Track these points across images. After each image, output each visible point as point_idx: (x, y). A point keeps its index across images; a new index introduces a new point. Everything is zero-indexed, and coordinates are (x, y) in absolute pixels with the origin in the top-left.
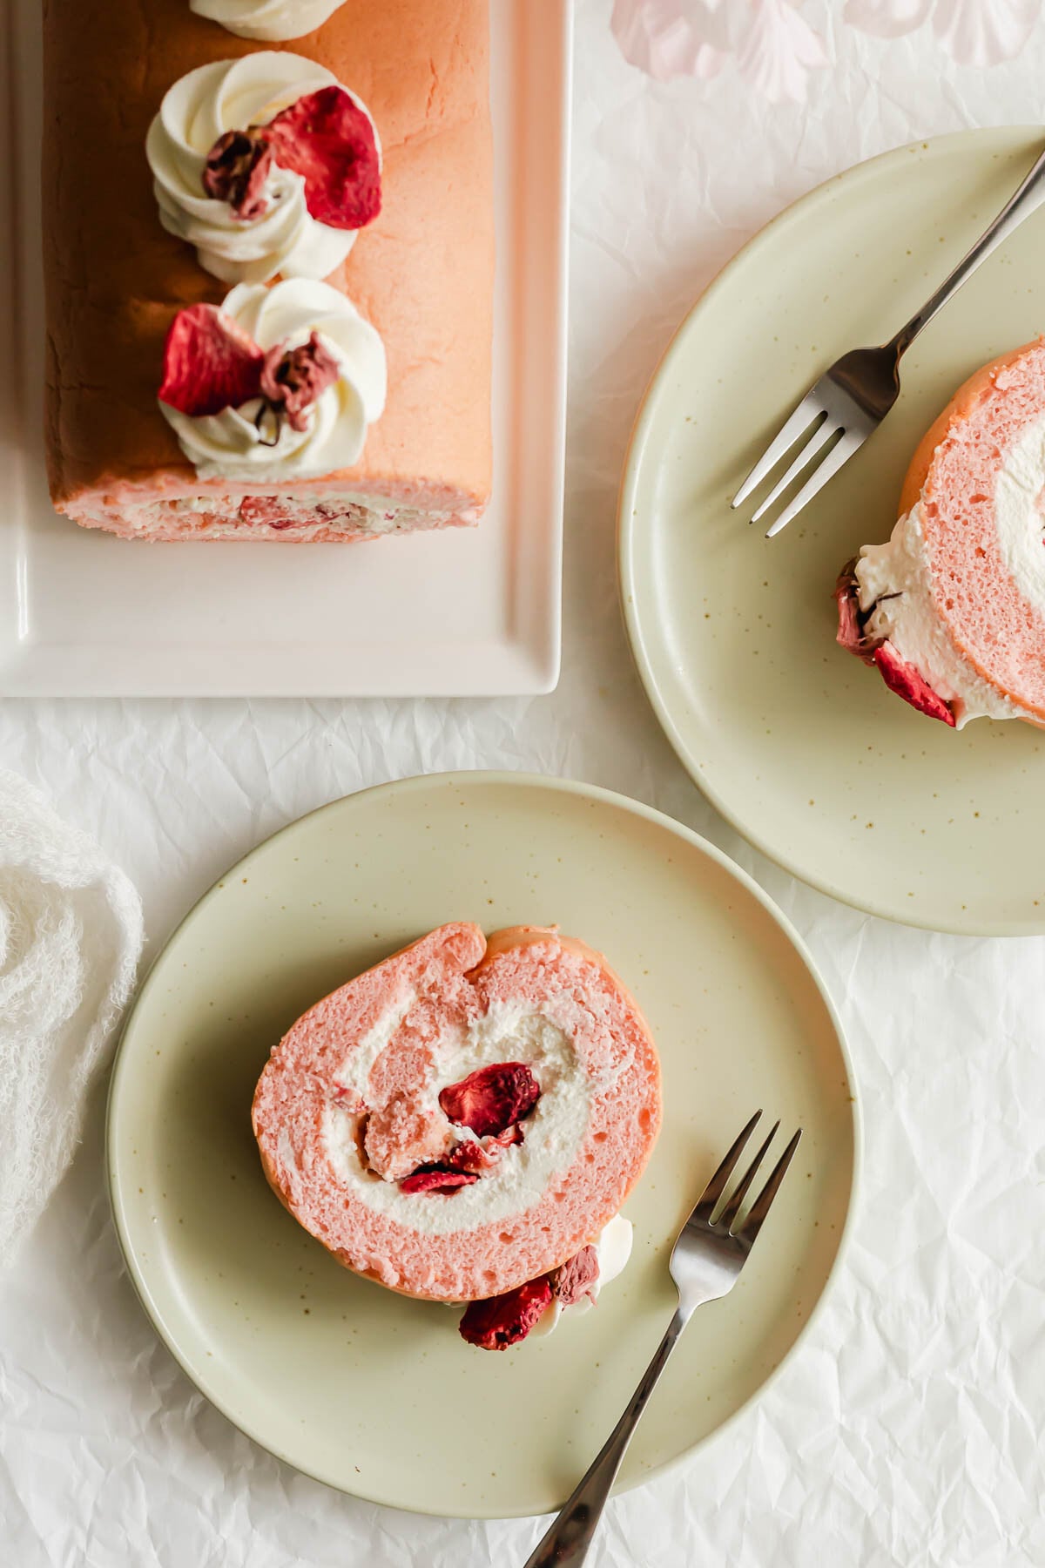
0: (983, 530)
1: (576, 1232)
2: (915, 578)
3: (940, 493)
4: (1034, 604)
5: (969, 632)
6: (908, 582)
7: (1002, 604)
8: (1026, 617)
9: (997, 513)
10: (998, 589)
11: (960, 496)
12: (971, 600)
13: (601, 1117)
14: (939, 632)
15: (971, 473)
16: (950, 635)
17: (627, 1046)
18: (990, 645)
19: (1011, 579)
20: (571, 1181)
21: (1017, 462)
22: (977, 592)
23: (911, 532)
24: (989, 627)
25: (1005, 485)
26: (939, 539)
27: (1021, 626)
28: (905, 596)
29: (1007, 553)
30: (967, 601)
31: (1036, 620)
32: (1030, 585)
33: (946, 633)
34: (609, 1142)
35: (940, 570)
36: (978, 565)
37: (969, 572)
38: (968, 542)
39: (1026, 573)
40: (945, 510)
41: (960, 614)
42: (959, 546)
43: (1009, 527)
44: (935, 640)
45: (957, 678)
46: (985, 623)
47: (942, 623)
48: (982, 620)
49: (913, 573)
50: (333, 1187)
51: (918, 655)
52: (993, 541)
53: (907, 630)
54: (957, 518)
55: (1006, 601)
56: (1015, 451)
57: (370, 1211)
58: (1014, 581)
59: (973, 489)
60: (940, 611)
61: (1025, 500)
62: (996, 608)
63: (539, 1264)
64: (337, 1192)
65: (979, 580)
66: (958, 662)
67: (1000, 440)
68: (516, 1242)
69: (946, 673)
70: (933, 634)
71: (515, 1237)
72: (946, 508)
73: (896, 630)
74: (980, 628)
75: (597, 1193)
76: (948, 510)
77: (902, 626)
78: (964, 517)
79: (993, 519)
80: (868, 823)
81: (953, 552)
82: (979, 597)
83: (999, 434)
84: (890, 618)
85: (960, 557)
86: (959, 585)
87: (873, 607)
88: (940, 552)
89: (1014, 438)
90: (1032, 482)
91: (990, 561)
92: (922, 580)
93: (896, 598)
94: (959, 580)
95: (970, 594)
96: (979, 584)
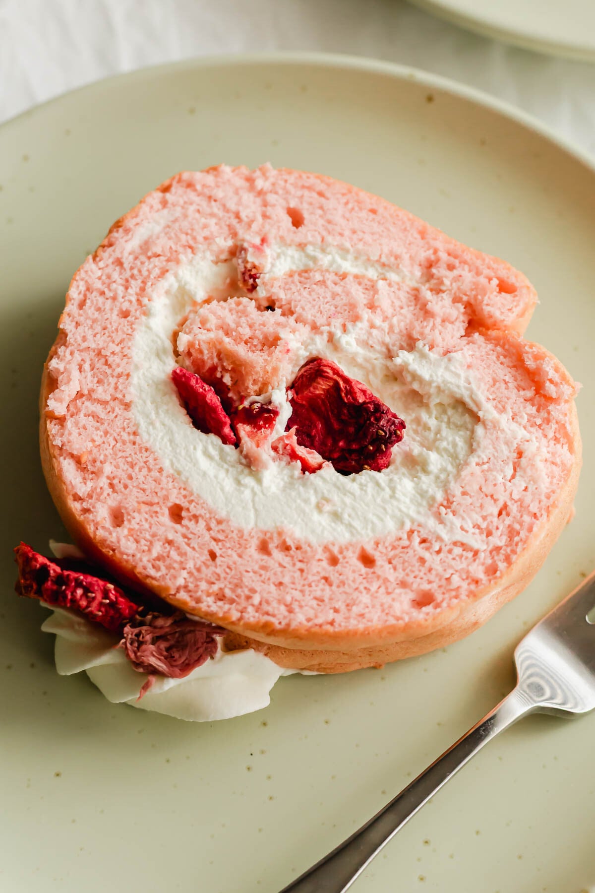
1: (228, 593)
13: (394, 548)
17: (499, 532)
20: (292, 552)
34: (367, 574)
50: (138, 290)
57: (130, 344)
63: (164, 571)
64: (134, 299)
68: (178, 527)
71: (183, 522)
75: (293, 591)
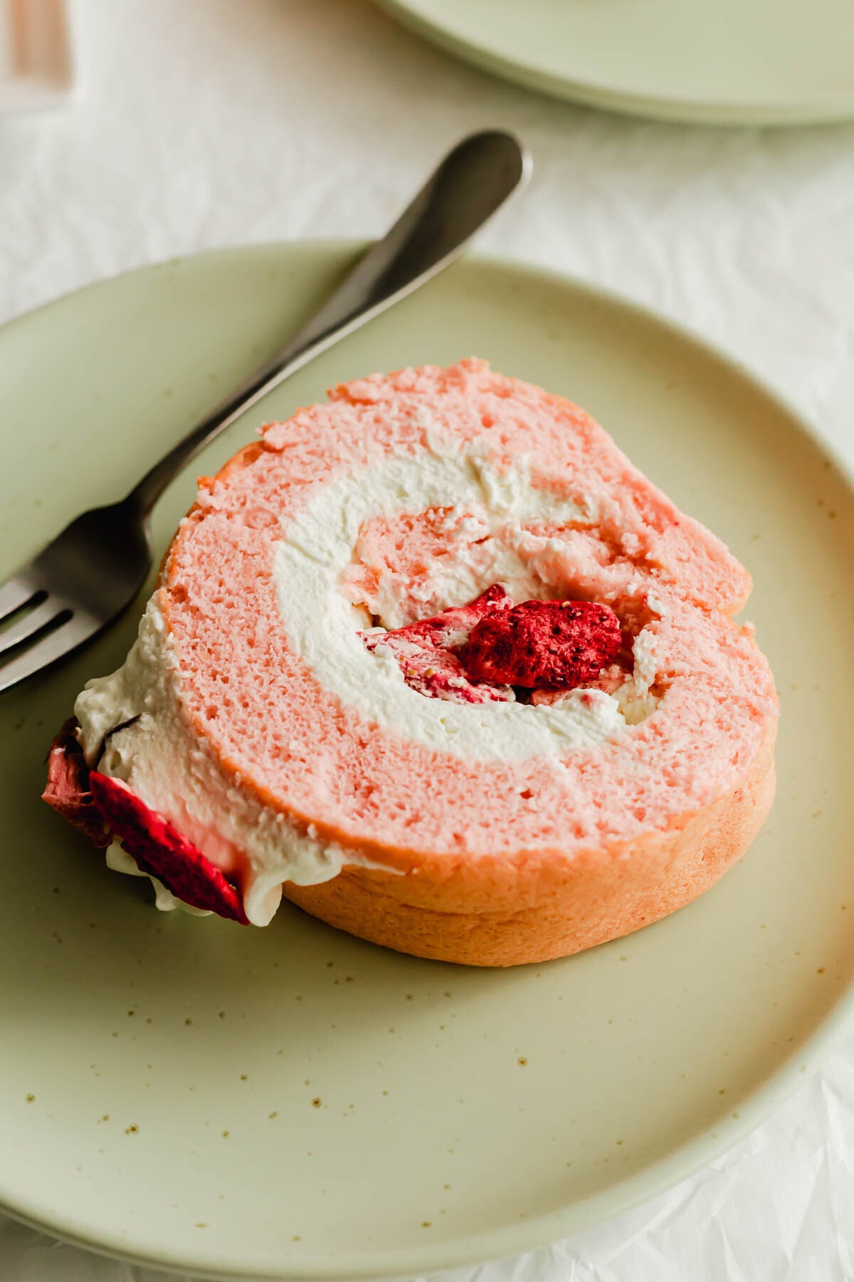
0: (258, 612)
2: (158, 692)
3: (189, 571)
4: (346, 701)
5: (245, 746)
6: (148, 700)
7: (295, 705)
8: (334, 720)
9: (277, 590)
10: (288, 686)
11: (220, 573)
12: (246, 705)
14: (198, 755)
15: (235, 546)
16: (213, 754)
18: (279, 762)
19: (307, 674)
21: (304, 529)
22: (253, 693)
23: (148, 627)
24: (277, 737)
25: (289, 557)
26: (190, 629)
27: (327, 733)
28: (146, 718)
29: (298, 639)
30: (239, 706)
31: (351, 723)
32: (337, 678)
33: (208, 754)
35: (195, 670)
36: (254, 657)
37: (240, 669)
38: (236, 630)
39: (331, 664)
40: (198, 593)
41: (230, 725)
42: (223, 635)
43: (299, 607)
44: (193, 770)
45: (233, 820)
46: (270, 731)
47: (201, 740)
48: (264, 729)
49: (154, 685)
51: (170, 797)
52: (275, 623)
53: (151, 766)
54: (218, 601)
55: (302, 701)
56: (300, 517)
58: (311, 673)
59: (240, 563)
60: (197, 723)
61: (321, 576)
62: (286, 709)
65: (256, 678)
66: (231, 794)
67: (276, 504)
69: (216, 816)
70: (190, 762)
72: (200, 589)
73: (134, 769)
74: (262, 740)
76: (202, 592)
77: (143, 763)
78: (228, 599)
79: (273, 599)
80: (128, 1126)
81: (214, 644)
82: (257, 698)
83: (274, 497)
84: (124, 756)
85: (224, 650)
86: (226, 686)
87: (102, 750)
88: (194, 648)
89: (296, 501)
90: (330, 554)
91: (271, 650)
92: (167, 690)
93: (132, 727)
94: (225, 680)
95: (244, 698)
96: (258, 682)
